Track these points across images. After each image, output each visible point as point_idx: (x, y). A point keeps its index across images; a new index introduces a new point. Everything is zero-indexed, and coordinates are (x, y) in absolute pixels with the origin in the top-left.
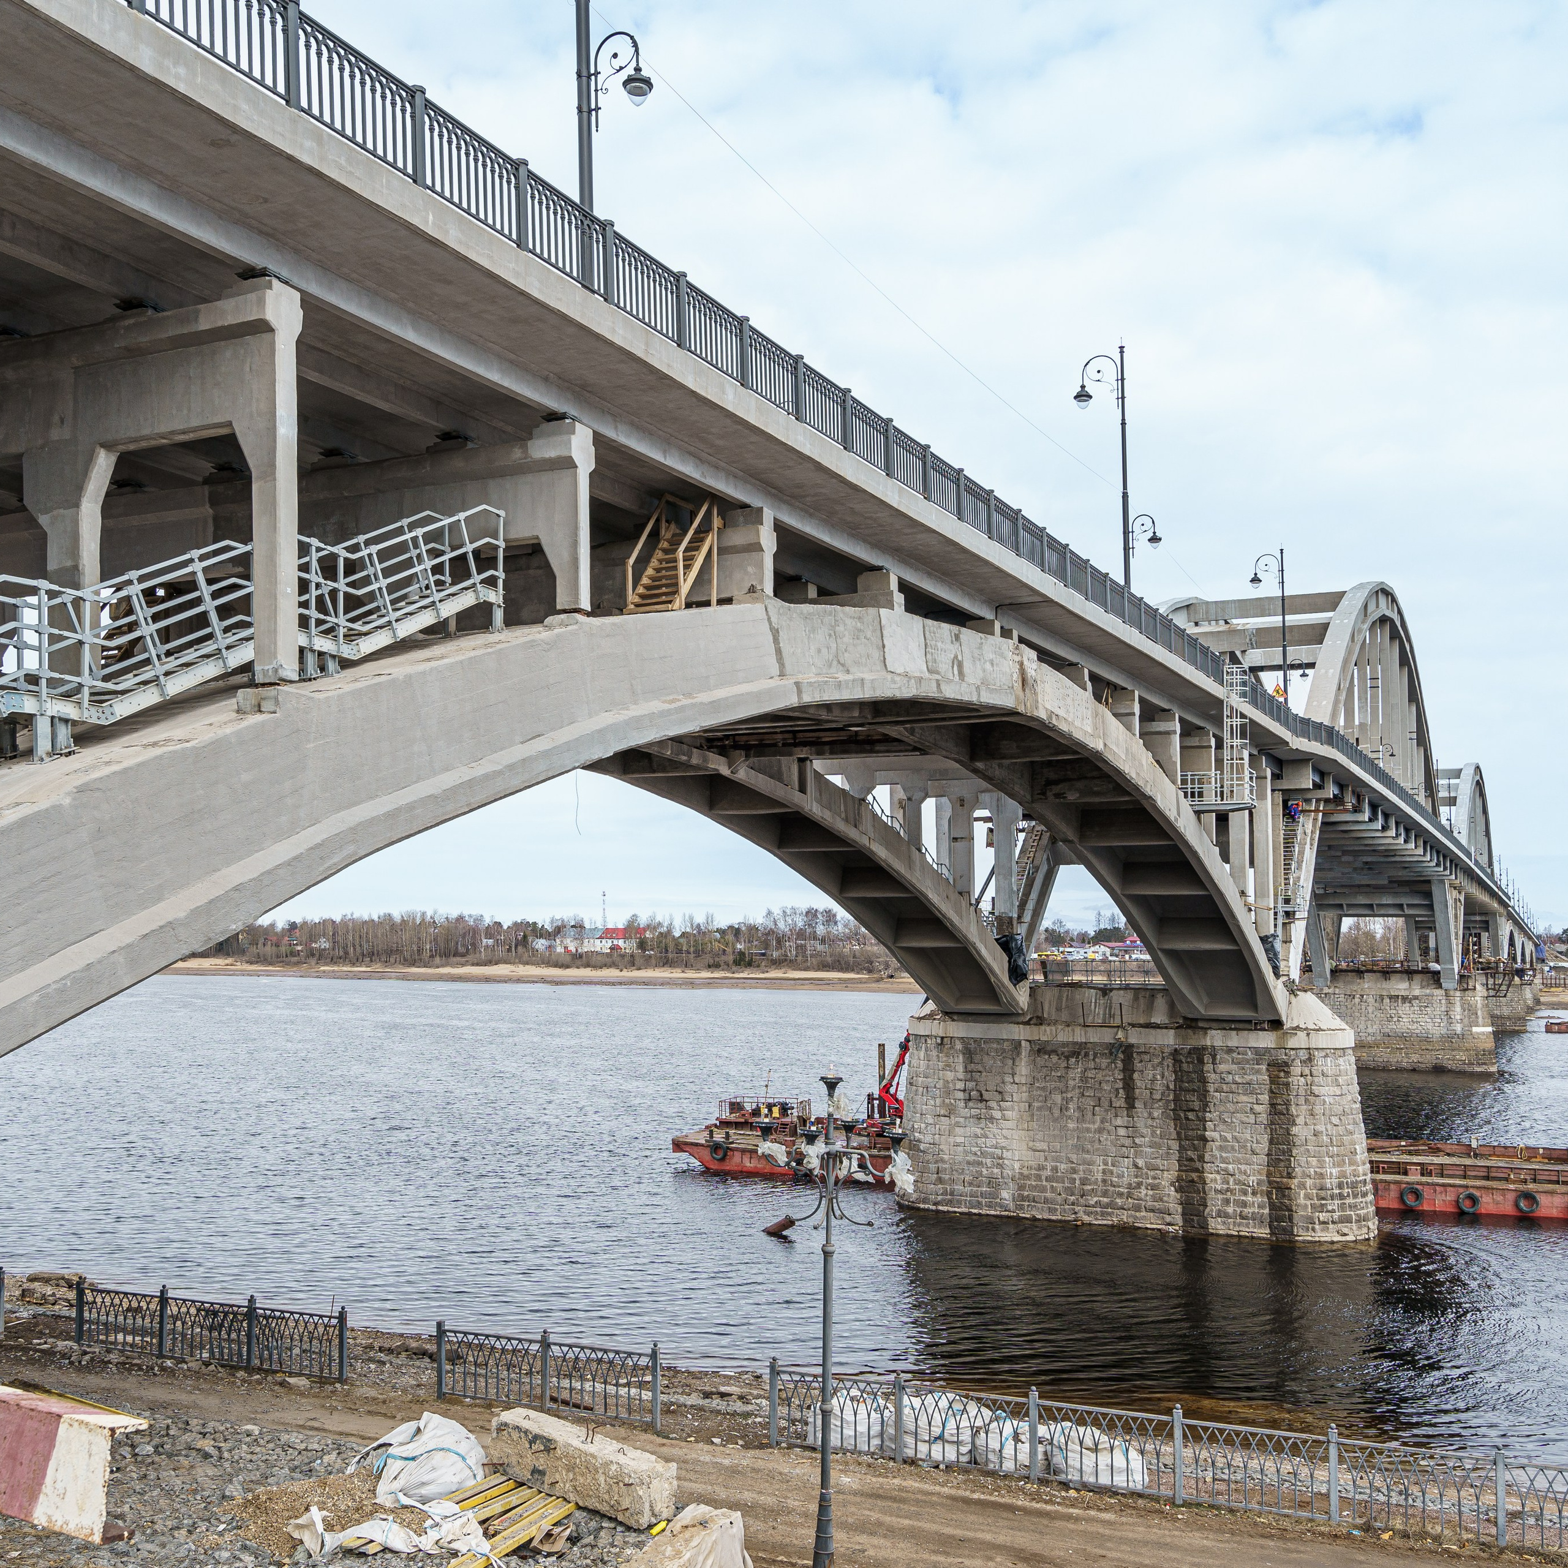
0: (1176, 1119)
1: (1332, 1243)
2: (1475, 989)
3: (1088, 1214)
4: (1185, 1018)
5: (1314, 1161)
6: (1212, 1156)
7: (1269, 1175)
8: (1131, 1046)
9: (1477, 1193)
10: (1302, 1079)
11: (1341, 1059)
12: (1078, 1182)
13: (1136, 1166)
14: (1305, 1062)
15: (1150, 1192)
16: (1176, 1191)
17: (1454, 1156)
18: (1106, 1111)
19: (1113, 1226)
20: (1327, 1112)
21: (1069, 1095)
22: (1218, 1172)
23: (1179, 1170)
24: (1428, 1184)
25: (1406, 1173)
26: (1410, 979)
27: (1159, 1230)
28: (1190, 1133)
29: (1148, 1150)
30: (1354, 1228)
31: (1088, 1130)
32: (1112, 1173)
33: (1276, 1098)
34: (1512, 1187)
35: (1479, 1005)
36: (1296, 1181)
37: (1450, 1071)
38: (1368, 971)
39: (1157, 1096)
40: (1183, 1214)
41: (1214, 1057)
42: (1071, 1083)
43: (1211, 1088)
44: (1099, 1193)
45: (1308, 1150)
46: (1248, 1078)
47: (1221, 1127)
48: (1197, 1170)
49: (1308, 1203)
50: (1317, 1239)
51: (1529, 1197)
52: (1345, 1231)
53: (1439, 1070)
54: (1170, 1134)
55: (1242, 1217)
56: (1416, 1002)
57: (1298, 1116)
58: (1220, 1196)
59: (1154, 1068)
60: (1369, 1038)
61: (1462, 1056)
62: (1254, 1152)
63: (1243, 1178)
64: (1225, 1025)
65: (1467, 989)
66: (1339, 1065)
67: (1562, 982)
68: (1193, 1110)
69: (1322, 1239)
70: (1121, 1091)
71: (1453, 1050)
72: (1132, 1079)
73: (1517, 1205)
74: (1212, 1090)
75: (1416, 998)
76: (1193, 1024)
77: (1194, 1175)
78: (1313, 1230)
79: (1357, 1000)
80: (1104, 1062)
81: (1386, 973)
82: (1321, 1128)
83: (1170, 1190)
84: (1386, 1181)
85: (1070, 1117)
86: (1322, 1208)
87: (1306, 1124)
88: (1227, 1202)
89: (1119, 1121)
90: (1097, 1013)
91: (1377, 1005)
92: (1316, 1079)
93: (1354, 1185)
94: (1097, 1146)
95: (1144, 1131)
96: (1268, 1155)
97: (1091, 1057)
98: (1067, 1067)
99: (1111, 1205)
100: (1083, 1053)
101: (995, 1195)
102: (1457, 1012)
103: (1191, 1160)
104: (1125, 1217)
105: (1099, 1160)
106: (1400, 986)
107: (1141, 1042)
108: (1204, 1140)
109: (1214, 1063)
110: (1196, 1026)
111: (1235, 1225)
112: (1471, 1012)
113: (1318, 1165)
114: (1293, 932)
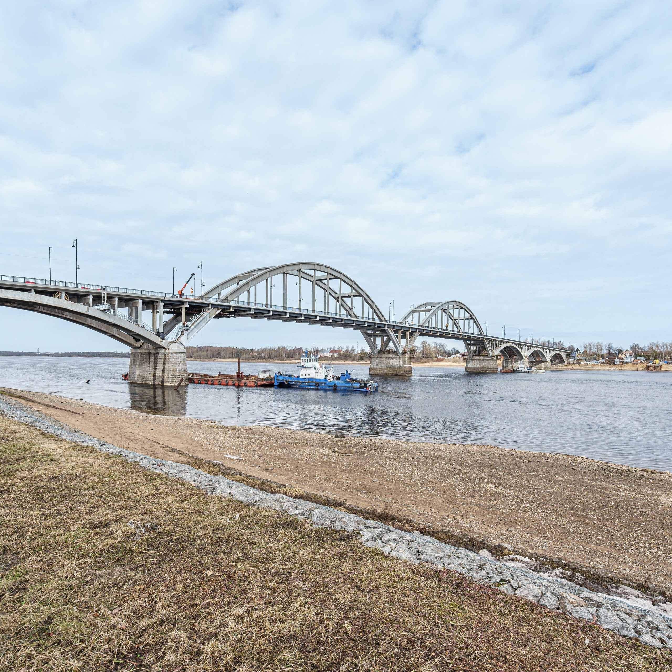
3: (144, 381)
6: (157, 371)
7: (162, 374)
8: (150, 353)
10: (167, 357)
11: (175, 354)
12: (143, 376)
13: (149, 373)
14: (168, 354)
18: (147, 364)
20: (171, 363)
21: (144, 362)
23: (153, 374)
26: (393, 354)
28: (155, 367)
30: (174, 383)
32: (147, 375)
33: (164, 361)
35: (406, 360)
36: (165, 375)
40: (153, 381)
42: (144, 359)
44: (145, 378)
45: (167, 370)
46: (162, 357)
47: (158, 366)
50: (168, 384)
53: (397, 375)
55: (159, 381)
58: (157, 378)
59: (152, 356)
60: (384, 368)
65: (404, 356)
68: (156, 363)
70: (149, 360)
71: (400, 370)
75: (394, 358)
79: (382, 359)
81: (389, 352)
85: (144, 365)
86: (168, 379)
87: (167, 365)
93: (175, 376)
94: (146, 370)
95: (151, 367)
96: (162, 370)
100: (146, 354)
101: (135, 379)
104: (147, 382)
109: (158, 355)
110: (157, 349)
111: (158, 383)
112: (404, 361)
113: (169, 372)
114: (186, 333)
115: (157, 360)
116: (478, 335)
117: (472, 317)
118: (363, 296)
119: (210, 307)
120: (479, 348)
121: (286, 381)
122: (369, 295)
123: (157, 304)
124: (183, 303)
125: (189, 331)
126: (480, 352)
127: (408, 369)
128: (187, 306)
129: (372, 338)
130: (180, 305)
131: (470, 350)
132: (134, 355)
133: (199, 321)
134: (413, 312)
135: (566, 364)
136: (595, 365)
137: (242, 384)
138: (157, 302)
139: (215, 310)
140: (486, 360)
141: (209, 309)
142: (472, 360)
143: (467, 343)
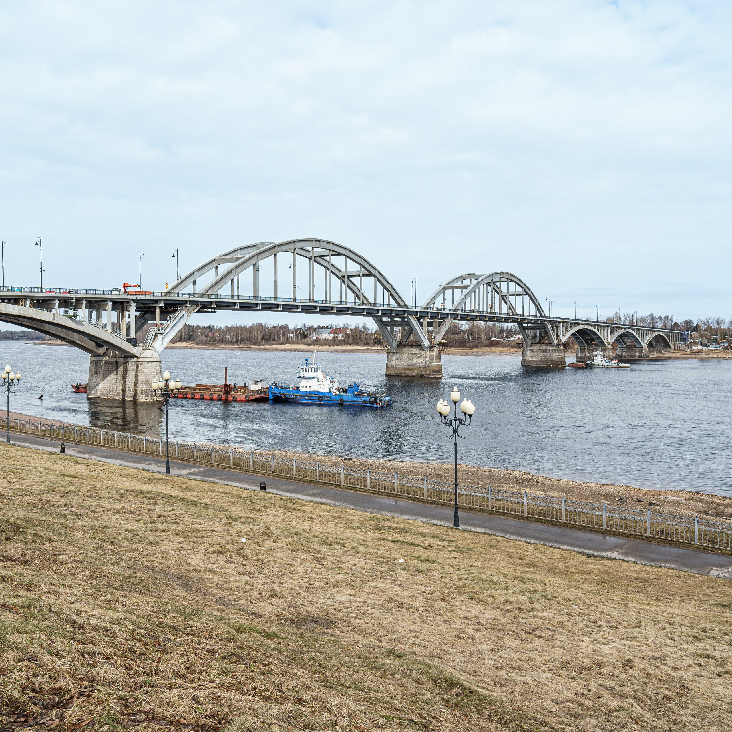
2: (434, 350)
3: (109, 396)
6: (127, 384)
7: (134, 387)
8: (118, 362)
10: (140, 368)
12: (109, 390)
13: (117, 386)
14: (141, 364)
15: (118, 392)
16: (122, 391)
18: (114, 375)
19: (113, 399)
23: (122, 387)
26: (418, 348)
27: (118, 399)
28: (124, 379)
29: (119, 383)
31: (111, 379)
32: (113, 388)
33: (136, 372)
35: (434, 356)
36: (138, 389)
37: (425, 377)
38: (408, 345)
39: (121, 372)
40: (122, 396)
42: (109, 369)
44: (111, 392)
45: (140, 382)
46: (133, 368)
47: (129, 378)
48: (125, 387)
49: (139, 393)
53: (422, 376)
56: (417, 355)
57: (139, 375)
61: (428, 372)
63: (130, 388)
65: (431, 351)
68: (125, 375)
69: (142, 400)
70: (116, 371)
71: (426, 370)
72: (117, 368)
75: (417, 353)
78: (140, 398)
79: (403, 354)
80: (114, 365)
81: (412, 346)
82: (143, 378)
86: (142, 394)
88: (128, 393)
91: (408, 356)
92: (143, 368)
93: (150, 390)
95: (118, 379)
96: (134, 383)
98: (109, 366)
99: (113, 394)
100: (111, 363)
101: (97, 393)
102: (428, 358)
105: (112, 385)
106: (414, 350)
108: (126, 381)
109: (129, 365)
110: (126, 357)
111: (129, 397)
112: (432, 358)
113: (142, 386)
114: (160, 337)
115: (127, 371)
116: (536, 316)
117: (527, 292)
118: (375, 276)
119: (188, 305)
120: (540, 333)
121: (284, 395)
122: (383, 273)
123: (128, 304)
124: (157, 301)
125: (164, 335)
126: (541, 337)
127: (437, 369)
128: (162, 304)
129: (389, 328)
130: (153, 303)
131: (528, 336)
132: (95, 363)
133: (175, 322)
134: (444, 288)
135: (673, 350)
136: (713, 351)
137: (230, 398)
138: (128, 302)
139: (194, 307)
140: (549, 350)
141: (186, 307)
142: (530, 350)
143: (523, 327)
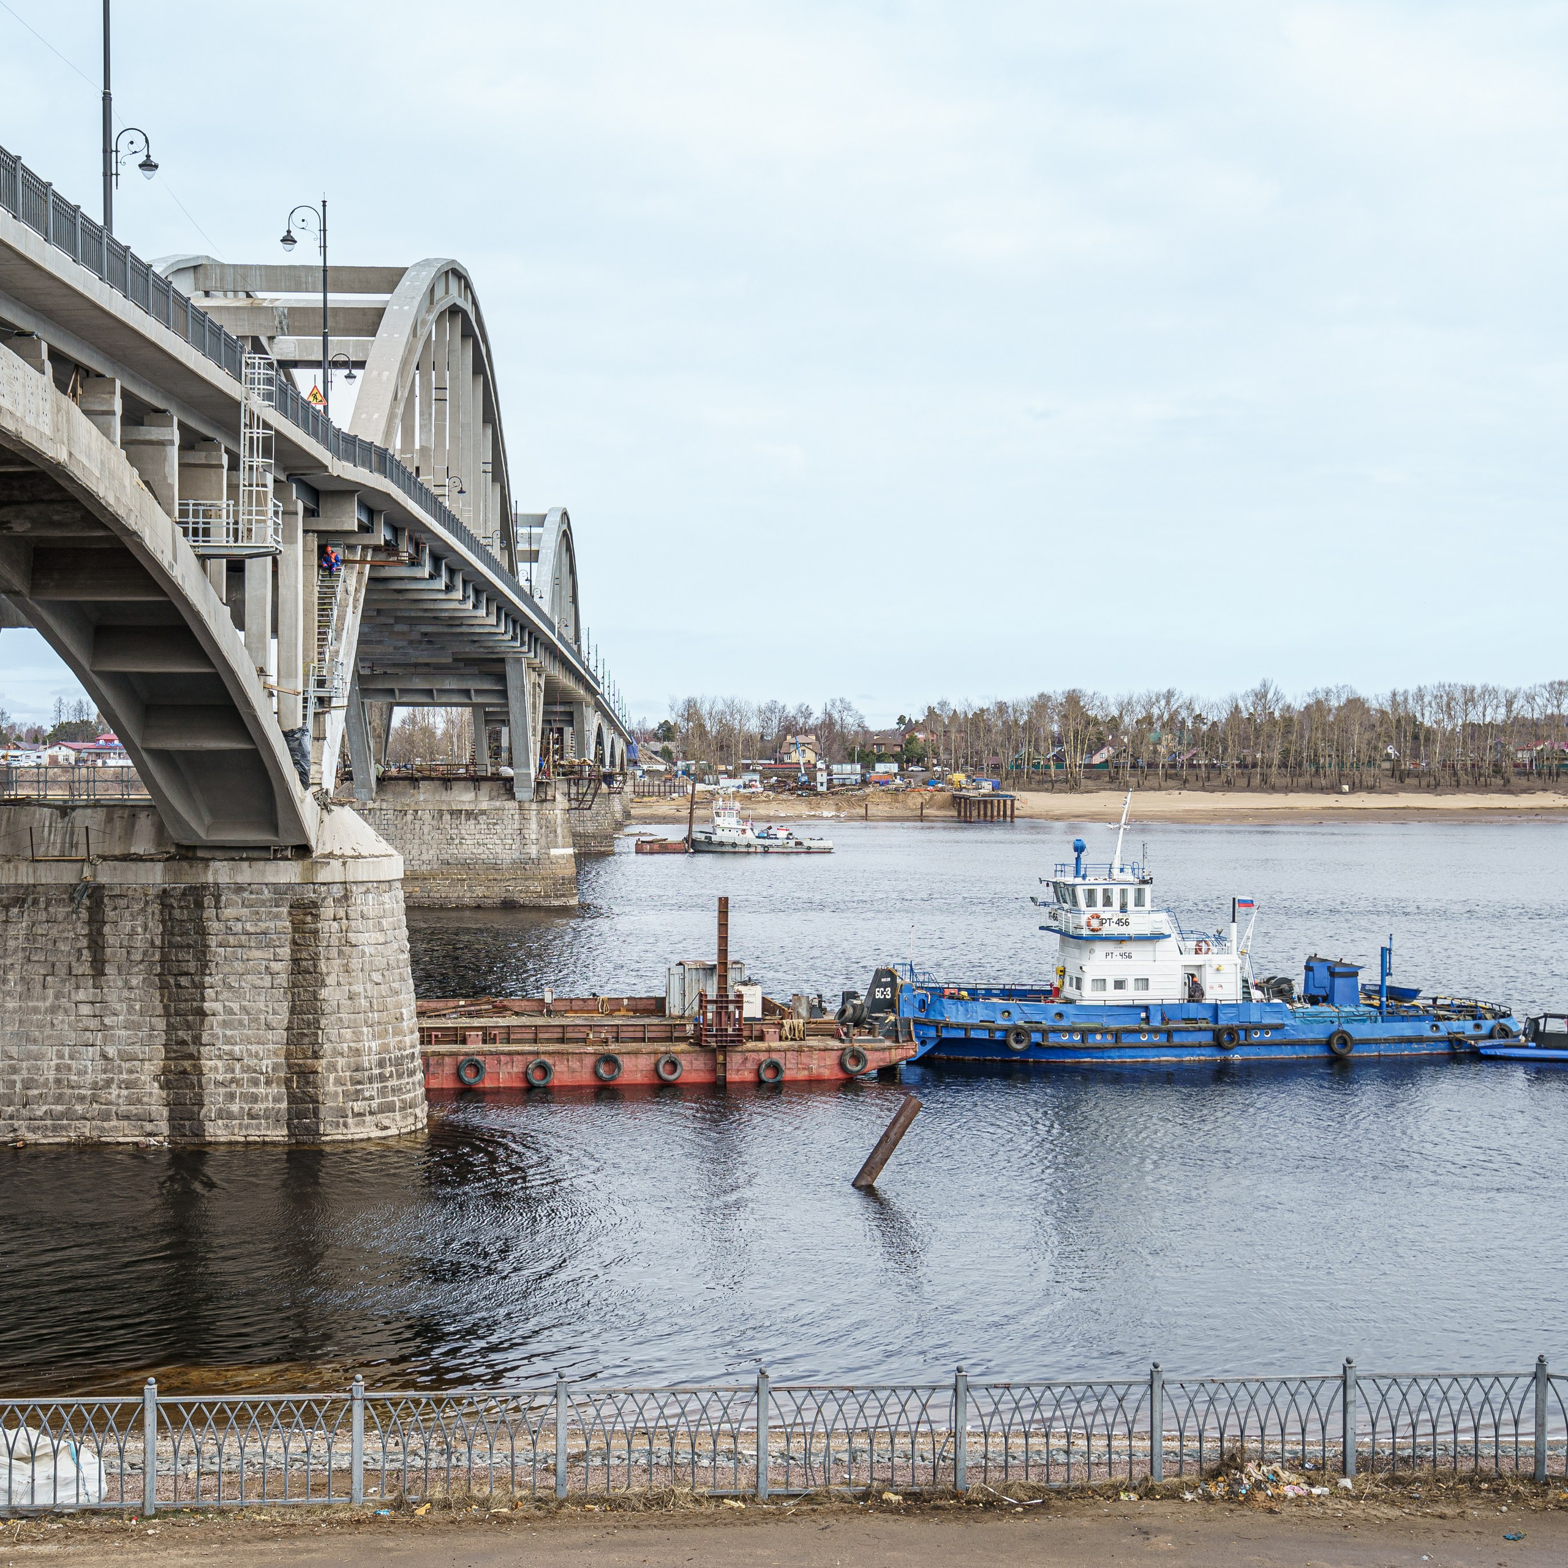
0: (163, 987)
1: (369, 1139)
2: (554, 800)
3: (34, 1130)
4: (179, 846)
5: (348, 1033)
6: (213, 1035)
7: (288, 1056)
8: (101, 887)
9: (549, 1060)
10: (335, 924)
11: (386, 895)
12: (19, 1085)
13: (104, 1057)
14: (339, 900)
15: (125, 1092)
16: (161, 1088)
17: (523, 1014)
18: (63, 981)
19: (69, 1144)
20: (367, 967)
21: (8, 962)
22: (220, 1057)
23: (167, 1058)
24: (491, 1053)
25: (464, 1041)
26: (477, 789)
27: (136, 1144)
28: (183, 1006)
29: (123, 1032)
30: (398, 1118)
31: (36, 1010)
32: (69, 1069)
33: (300, 951)
34: (590, 1049)
35: (559, 821)
36: (323, 1062)
37: (523, 906)
38: (424, 778)
39: (137, 957)
40: (171, 1119)
41: (217, 898)
42: (12, 944)
43: (213, 941)
44: (50, 1099)
45: (341, 1019)
46: (263, 925)
47: (226, 995)
48: (191, 1057)
49: (340, 1089)
50: (350, 1137)
51: (610, 1060)
52: (386, 1122)
53: (509, 906)
54: (154, 1008)
55: (252, 1117)
56: (482, 819)
57: (328, 974)
58: (222, 1090)
59: (133, 917)
60: (424, 867)
61: (537, 887)
62: (269, 1027)
63: (253, 1062)
64: (235, 854)
65: (545, 800)
66: (383, 903)
67: (656, 789)
68: (187, 974)
69: (357, 1137)
70: (85, 952)
71: (526, 879)
72: (100, 934)
73: (595, 1072)
74: (214, 944)
75: (483, 812)
76: (190, 854)
77: (187, 1064)
78: (345, 1125)
79: (409, 817)
80: (61, 911)
81: (447, 781)
82: (358, 988)
83: (152, 1087)
84: (439, 1054)
85: (9, 994)
86: (357, 1096)
87: (339, 984)
88: (231, 1097)
89: (81, 995)
90: (52, 842)
91: (434, 823)
92: (353, 923)
93: (398, 1062)
94: (48, 1031)
95: (118, 1006)
96: (287, 1029)
97: (42, 905)
98: (7, 922)
99: (69, 1115)
100: (30, 900)
102: (533, 830)
103: (183, 1043)
104: (87, 1129)
105: (51, 1052)
106: (463, 797)
107: (116, 881)
108: (202, 1013)
109: (217, 907)
112: (549, 830)
114: (328, 727)
115: (199, 948)
133: (344, 639)
137: (738, 1072)
